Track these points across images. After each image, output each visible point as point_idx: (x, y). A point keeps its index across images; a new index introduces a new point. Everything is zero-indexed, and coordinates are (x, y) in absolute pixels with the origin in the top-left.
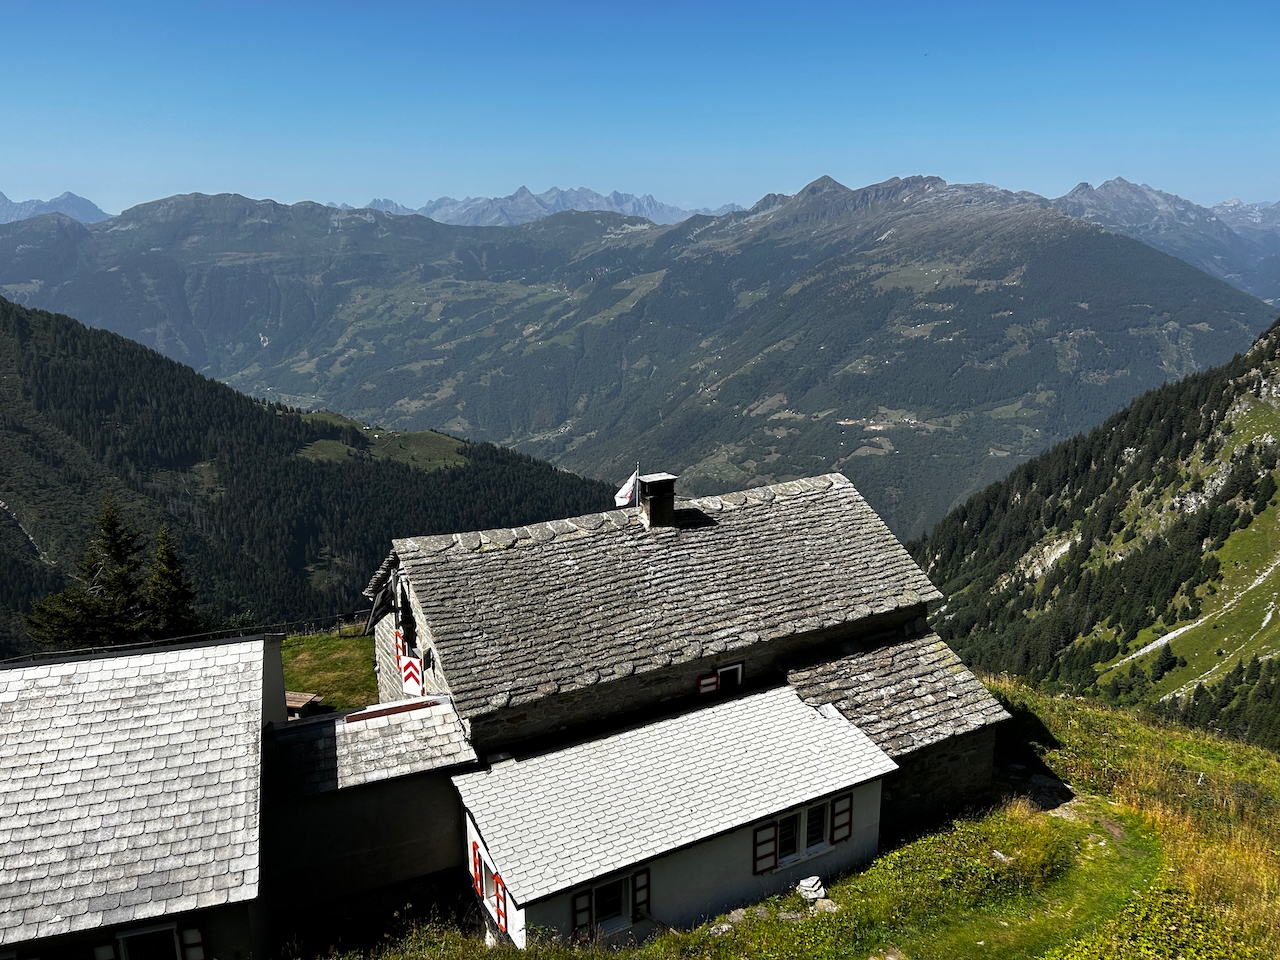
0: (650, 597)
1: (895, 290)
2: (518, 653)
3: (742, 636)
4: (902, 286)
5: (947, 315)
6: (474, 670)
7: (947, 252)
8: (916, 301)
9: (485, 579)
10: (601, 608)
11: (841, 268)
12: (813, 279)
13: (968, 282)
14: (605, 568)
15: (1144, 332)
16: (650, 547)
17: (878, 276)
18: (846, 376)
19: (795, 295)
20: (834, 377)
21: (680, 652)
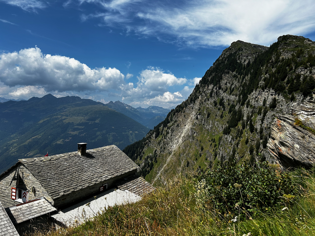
0: (86, 170)
1: (69, 123)
2: (62, 183)
3: (108, 177)
4: (71, 122)
5: (82, 129)
6: (53, 188)
7: (82, 114)
8: (74, 126)
9: (47, 168)
10: (77, 173)
11: (55, 117)
12: (47, 119)
13: (87, 122)
14: (74, 164)
15: (125, 133)
16: (83, 160)
17: (65, 119)
18: (56, 144)
19: (41, 123)
20: (53, 145)
21: (97, 181)
